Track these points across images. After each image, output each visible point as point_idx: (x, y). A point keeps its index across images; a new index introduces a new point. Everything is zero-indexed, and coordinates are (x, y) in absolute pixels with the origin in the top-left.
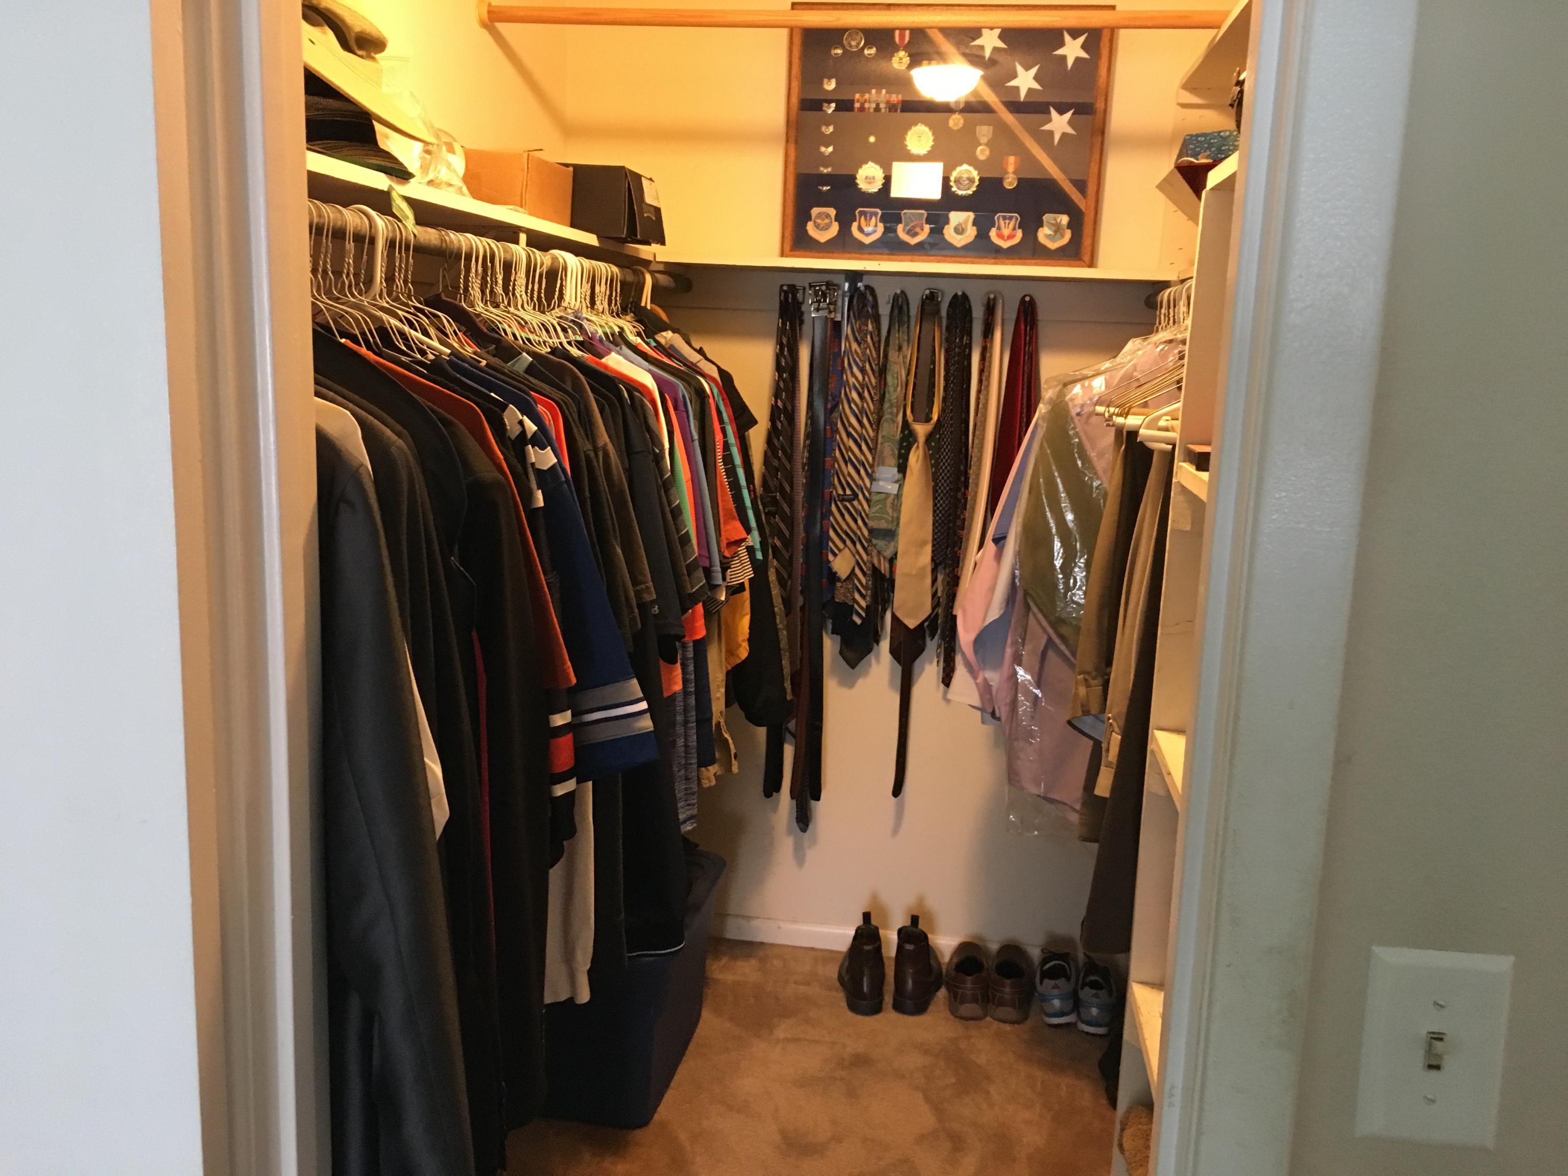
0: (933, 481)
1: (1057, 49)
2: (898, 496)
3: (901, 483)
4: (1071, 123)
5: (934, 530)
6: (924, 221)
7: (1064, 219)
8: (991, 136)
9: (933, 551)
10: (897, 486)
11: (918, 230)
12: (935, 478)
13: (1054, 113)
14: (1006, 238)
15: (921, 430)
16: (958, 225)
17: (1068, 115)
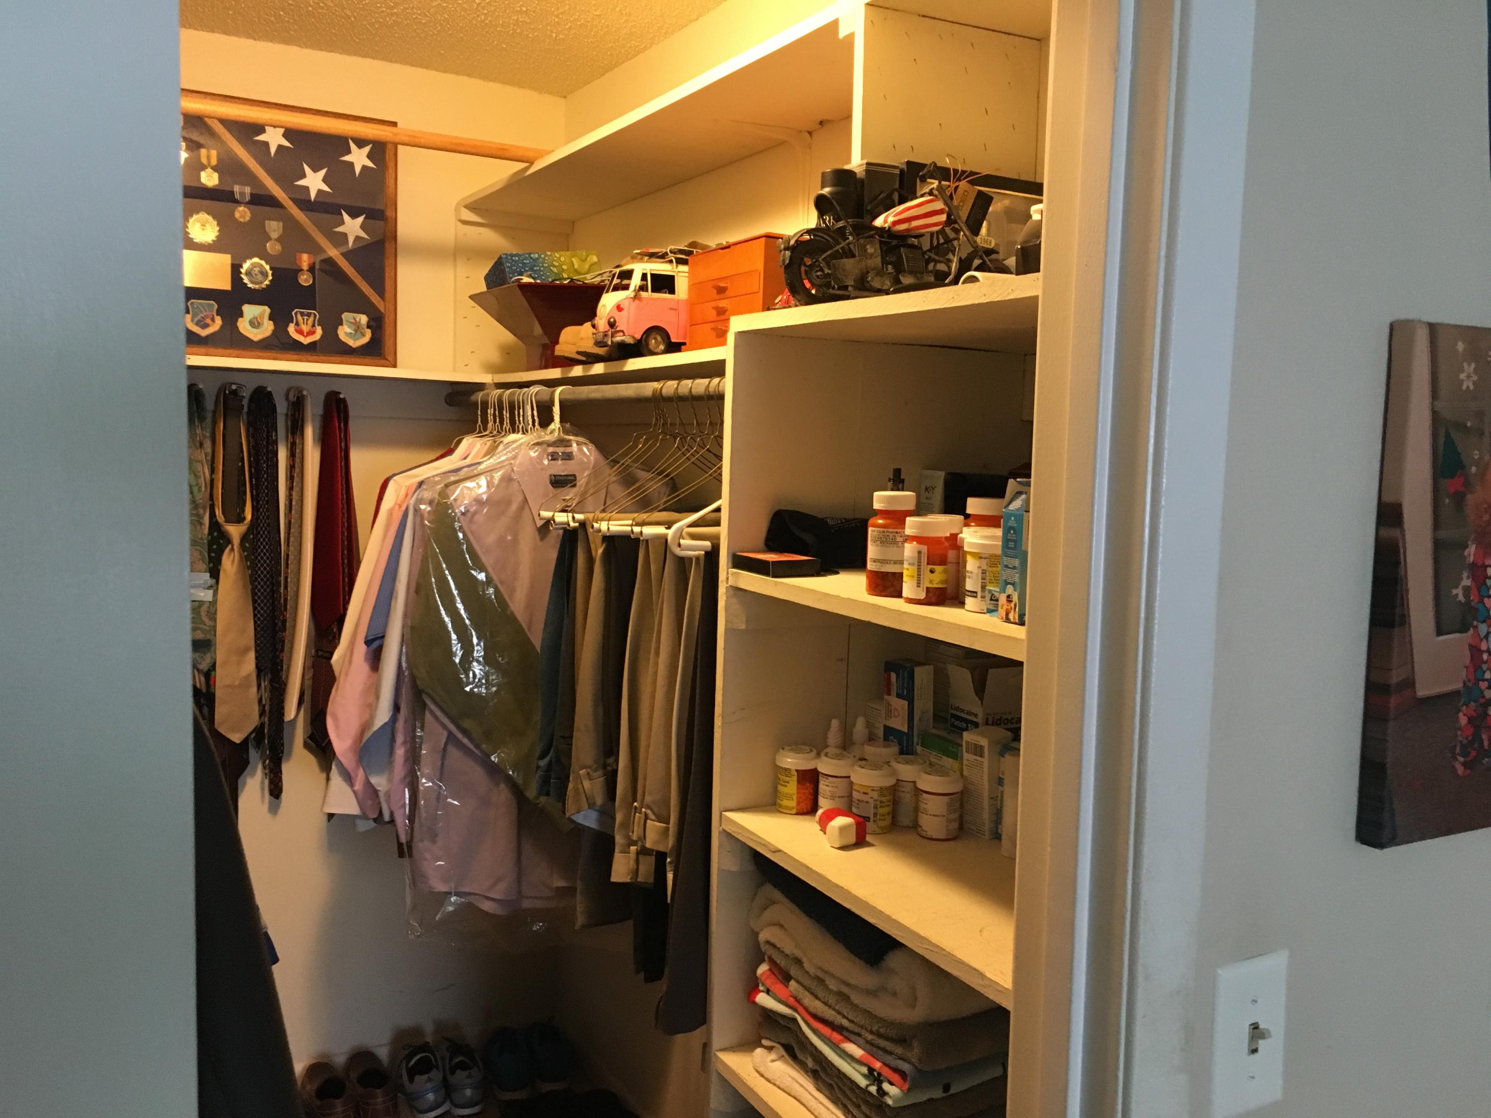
0: (251, 584)
1: (344, 156)
2: (214, 603)
3: (215, 587)
4: (363, 227)
5: (256, 636)
6: (215, 313)
7: (363, 319)
8: (281, 232)
9: (257, 658)
10: (211, 592)
11: (208, 321)
12: (253, 580)
13: (346, 217)
14: (305, 334)
15: (235, 531)
16: (254, 318)
17: (361, 219)
